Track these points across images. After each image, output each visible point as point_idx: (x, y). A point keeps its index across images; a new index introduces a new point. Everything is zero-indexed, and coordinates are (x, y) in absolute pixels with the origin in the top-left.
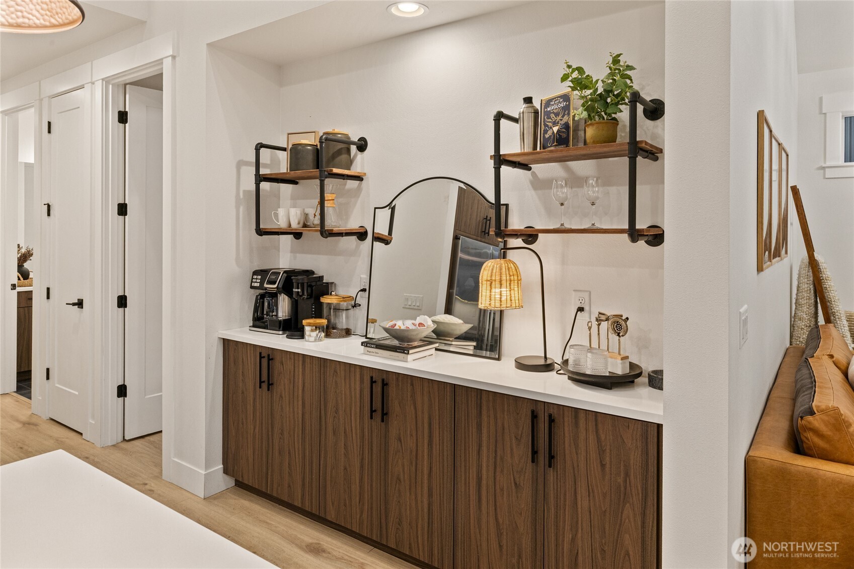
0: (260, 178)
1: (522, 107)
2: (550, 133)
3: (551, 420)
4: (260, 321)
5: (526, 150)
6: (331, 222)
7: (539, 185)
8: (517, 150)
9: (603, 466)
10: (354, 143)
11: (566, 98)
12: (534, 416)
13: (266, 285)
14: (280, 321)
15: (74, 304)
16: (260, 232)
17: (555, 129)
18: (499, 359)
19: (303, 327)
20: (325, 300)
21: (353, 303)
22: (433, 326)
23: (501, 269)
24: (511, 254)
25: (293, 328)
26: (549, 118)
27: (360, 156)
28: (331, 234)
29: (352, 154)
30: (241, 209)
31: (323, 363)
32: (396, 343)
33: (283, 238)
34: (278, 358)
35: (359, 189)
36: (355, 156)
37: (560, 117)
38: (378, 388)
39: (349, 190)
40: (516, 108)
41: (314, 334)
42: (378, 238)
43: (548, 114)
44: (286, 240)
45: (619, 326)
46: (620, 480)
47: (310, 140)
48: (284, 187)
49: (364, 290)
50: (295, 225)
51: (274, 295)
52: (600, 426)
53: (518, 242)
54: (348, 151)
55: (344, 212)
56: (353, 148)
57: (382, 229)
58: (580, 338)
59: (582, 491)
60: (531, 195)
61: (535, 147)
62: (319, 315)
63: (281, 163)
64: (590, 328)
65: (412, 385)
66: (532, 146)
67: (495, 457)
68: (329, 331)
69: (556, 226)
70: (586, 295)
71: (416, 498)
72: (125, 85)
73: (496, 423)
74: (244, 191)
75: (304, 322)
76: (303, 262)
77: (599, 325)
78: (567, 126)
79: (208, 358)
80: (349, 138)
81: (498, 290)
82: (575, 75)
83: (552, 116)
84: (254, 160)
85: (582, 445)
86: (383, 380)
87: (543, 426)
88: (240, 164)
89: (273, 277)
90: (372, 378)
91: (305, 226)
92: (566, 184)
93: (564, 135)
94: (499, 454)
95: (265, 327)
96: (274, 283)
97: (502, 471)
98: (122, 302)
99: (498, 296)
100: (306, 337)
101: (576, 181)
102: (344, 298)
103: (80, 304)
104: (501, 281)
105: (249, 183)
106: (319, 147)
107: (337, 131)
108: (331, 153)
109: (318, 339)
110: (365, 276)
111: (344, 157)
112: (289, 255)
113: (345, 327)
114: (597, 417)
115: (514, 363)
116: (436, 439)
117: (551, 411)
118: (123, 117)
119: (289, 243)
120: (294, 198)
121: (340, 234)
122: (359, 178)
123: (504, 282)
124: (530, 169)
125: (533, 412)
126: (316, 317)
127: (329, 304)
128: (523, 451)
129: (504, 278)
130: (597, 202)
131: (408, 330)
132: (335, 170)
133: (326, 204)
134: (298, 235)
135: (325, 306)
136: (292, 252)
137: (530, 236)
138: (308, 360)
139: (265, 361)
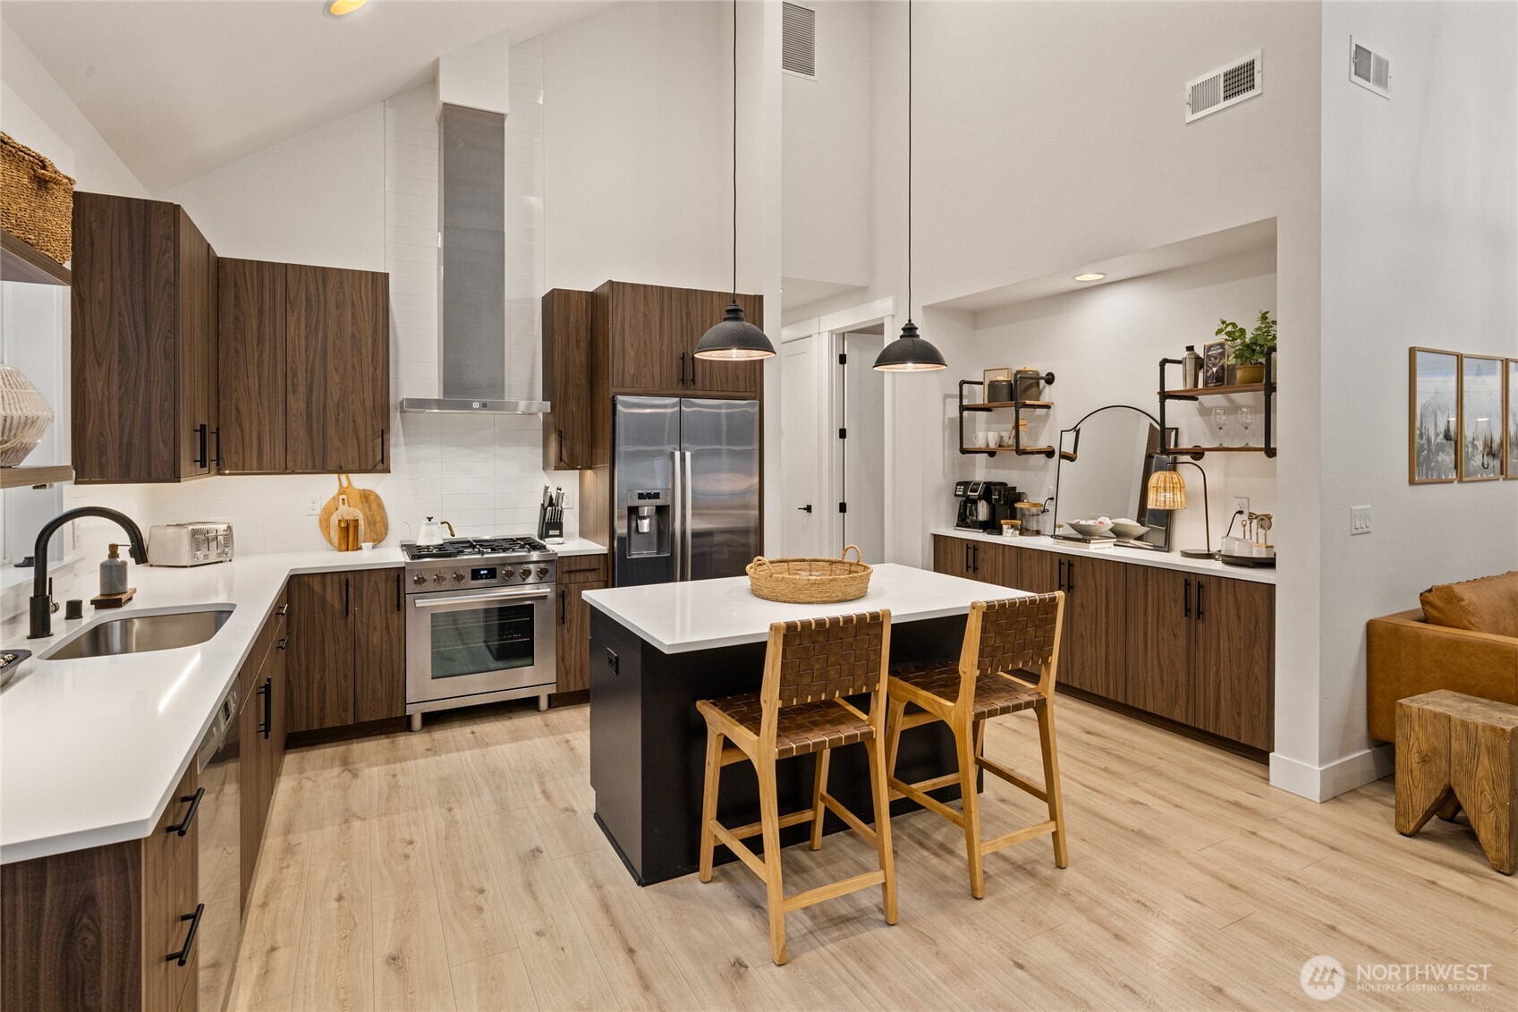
0: (963, 408)
1: (1186, 354)
2: (1210, 372)
3: (1200, 586)
4: (964, 520)
5: (1188, 387)
6: (1025, 443)
7: (1205, 412)
8: (1181, 388)
9: (1239, 617)
10: (1042, 378)
11: (1222, 345)
12: (1187, 584)
13: (969, 493)
14: (981, 522)
15: (805, 509)
16: (964, 451)
17: (1215, 369)
18: (1168, 552)
19: (1002, 525)
20: (1018, 505)
21: (1042, 509)
22: (1111, 526)
23: (1165, 478)
24: (1180, 467)
25: (992, 526)
26: (1210, 360)
27: (1048, 388)
28: (1025, 452)
29: (1041, 386)
30: (946, 433)
31: (1020, 550)
32: (1080, 536)
33: (978, 456)
34: (981, 548)
35: (1047, 416)
36: (1044, 387)
37: (1218, 361)
38: (1065, 569)
39: (1039, 416)
40: (1182, 354)
41: (1011, 531)
42: (1064, 456)
43: (1209, 357)
44: (981, 459)
45: (1265, 521)
46: (1252, 627)
47: (1002, 377)
48: (979, 414)
49: (1052, 499)
50: (992, 445)
51: (974, 502)
52: (1237, 589)
53: (1187, 458)
54: (1038, 384)
55: (1034, 435)
56: (1042, 382)
57: (1067, 448)
58: (1237, 532)
59: (1224, 636)
60: (1198, 421)
61: (1196, 384)
62: (1013, 517)
63: (979, 396)
64: (1244, 526)
65: (1092, 564)
66: (1193, 384)
67: (1158, 616)
68: (1023, 531)
69: (1216, 445)
70: (1245, 501)
71: (1096, 649)
72: (844, 334)
73: (1158, 590)
74: (949, 419)
75: (1002, 522)
76: (997, 476)
77: (1251, 523)
78: (1222, 368)
79: (923, 548)
80: (1038, 374)
81: (1163, 494)
82: (1230, 328)
83: (1213, 359)
84: (958, 393)
85: (1224, 603)
86: (1069, 562)
87: (1194, 590)
88: (946, 397)
89: (975, 487)
90: (1060, 560)
91: (1000, 446)
92: (1224, 412)
93: (1221, 375)
94: (1161, 613)
95: (969, 527)
96: (976, 492)
97: (1163, 626)
98: (843, 508)
99: (1163, 499)
100: (1004, 534)
101: (1234, 409)
102: (1035, 505)
103: (809, 509)
104: (1165, 488)
105: (954, 411)
106: (1013, 382)
107: (1027, 369)
108: (1023, 388)
109: (1013, 535)
110: (1052, 488)
111: (1034, 390)
112: (984, 470)
113: (1035, 529)
114: (1235, 582)
115: (1180, 553)
116: (1112, 605)
117: (1201, 580)
118: (843, 359)
119: (984, 462)
120: (988, 422)
121: (1032, 453)
122: (1047, 407)
123: (1167, 488)
124: (1197, 399)
125: (1186, 580)
126: (1011, 519)
127: (1022, 509)
128: (1179, 609)
129: (1167, 485)
130: (1250, 427)
131: (1089, 526)
132: (1028, 402)
133: (1021, 428)
134: (992, 454)
135: (1018, 511)
136: (986, 468)
137: (1197, 454)
138: (1007, 549)
139: (971, 552)
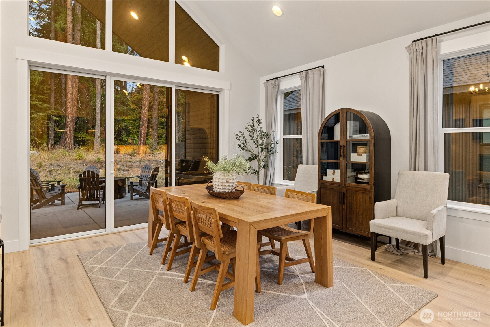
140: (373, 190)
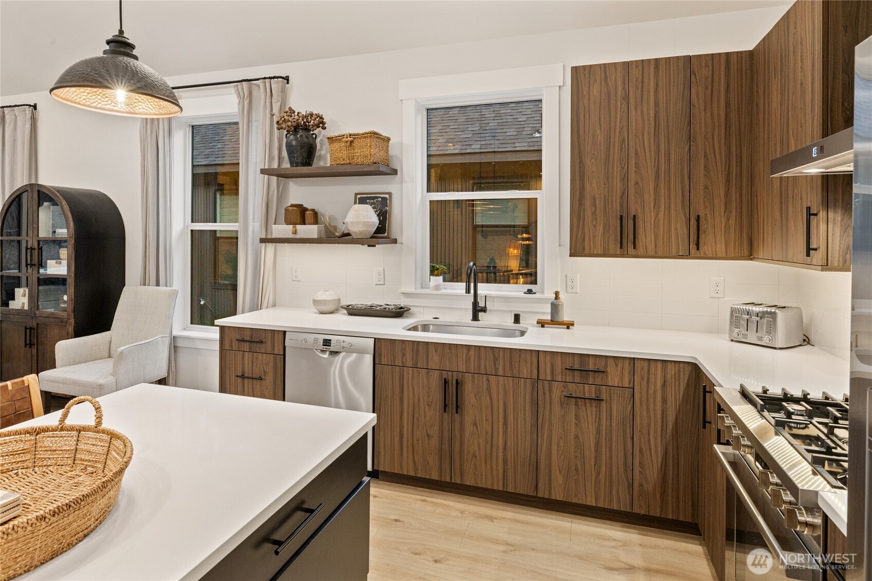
140: (73, 320)
